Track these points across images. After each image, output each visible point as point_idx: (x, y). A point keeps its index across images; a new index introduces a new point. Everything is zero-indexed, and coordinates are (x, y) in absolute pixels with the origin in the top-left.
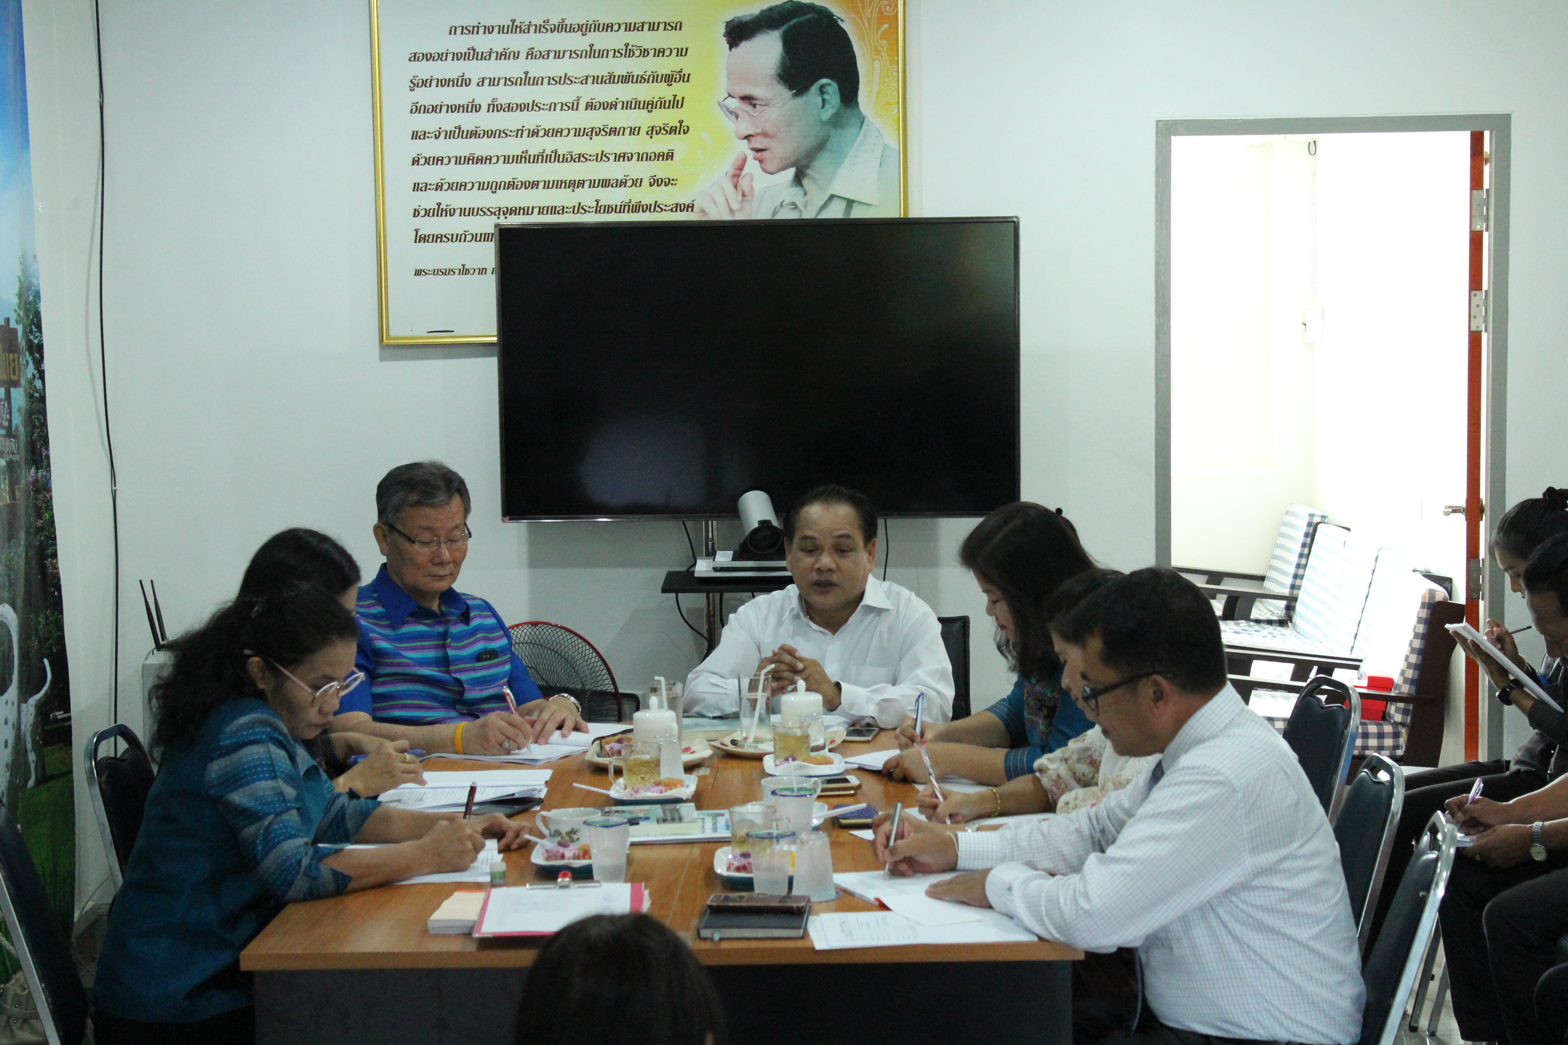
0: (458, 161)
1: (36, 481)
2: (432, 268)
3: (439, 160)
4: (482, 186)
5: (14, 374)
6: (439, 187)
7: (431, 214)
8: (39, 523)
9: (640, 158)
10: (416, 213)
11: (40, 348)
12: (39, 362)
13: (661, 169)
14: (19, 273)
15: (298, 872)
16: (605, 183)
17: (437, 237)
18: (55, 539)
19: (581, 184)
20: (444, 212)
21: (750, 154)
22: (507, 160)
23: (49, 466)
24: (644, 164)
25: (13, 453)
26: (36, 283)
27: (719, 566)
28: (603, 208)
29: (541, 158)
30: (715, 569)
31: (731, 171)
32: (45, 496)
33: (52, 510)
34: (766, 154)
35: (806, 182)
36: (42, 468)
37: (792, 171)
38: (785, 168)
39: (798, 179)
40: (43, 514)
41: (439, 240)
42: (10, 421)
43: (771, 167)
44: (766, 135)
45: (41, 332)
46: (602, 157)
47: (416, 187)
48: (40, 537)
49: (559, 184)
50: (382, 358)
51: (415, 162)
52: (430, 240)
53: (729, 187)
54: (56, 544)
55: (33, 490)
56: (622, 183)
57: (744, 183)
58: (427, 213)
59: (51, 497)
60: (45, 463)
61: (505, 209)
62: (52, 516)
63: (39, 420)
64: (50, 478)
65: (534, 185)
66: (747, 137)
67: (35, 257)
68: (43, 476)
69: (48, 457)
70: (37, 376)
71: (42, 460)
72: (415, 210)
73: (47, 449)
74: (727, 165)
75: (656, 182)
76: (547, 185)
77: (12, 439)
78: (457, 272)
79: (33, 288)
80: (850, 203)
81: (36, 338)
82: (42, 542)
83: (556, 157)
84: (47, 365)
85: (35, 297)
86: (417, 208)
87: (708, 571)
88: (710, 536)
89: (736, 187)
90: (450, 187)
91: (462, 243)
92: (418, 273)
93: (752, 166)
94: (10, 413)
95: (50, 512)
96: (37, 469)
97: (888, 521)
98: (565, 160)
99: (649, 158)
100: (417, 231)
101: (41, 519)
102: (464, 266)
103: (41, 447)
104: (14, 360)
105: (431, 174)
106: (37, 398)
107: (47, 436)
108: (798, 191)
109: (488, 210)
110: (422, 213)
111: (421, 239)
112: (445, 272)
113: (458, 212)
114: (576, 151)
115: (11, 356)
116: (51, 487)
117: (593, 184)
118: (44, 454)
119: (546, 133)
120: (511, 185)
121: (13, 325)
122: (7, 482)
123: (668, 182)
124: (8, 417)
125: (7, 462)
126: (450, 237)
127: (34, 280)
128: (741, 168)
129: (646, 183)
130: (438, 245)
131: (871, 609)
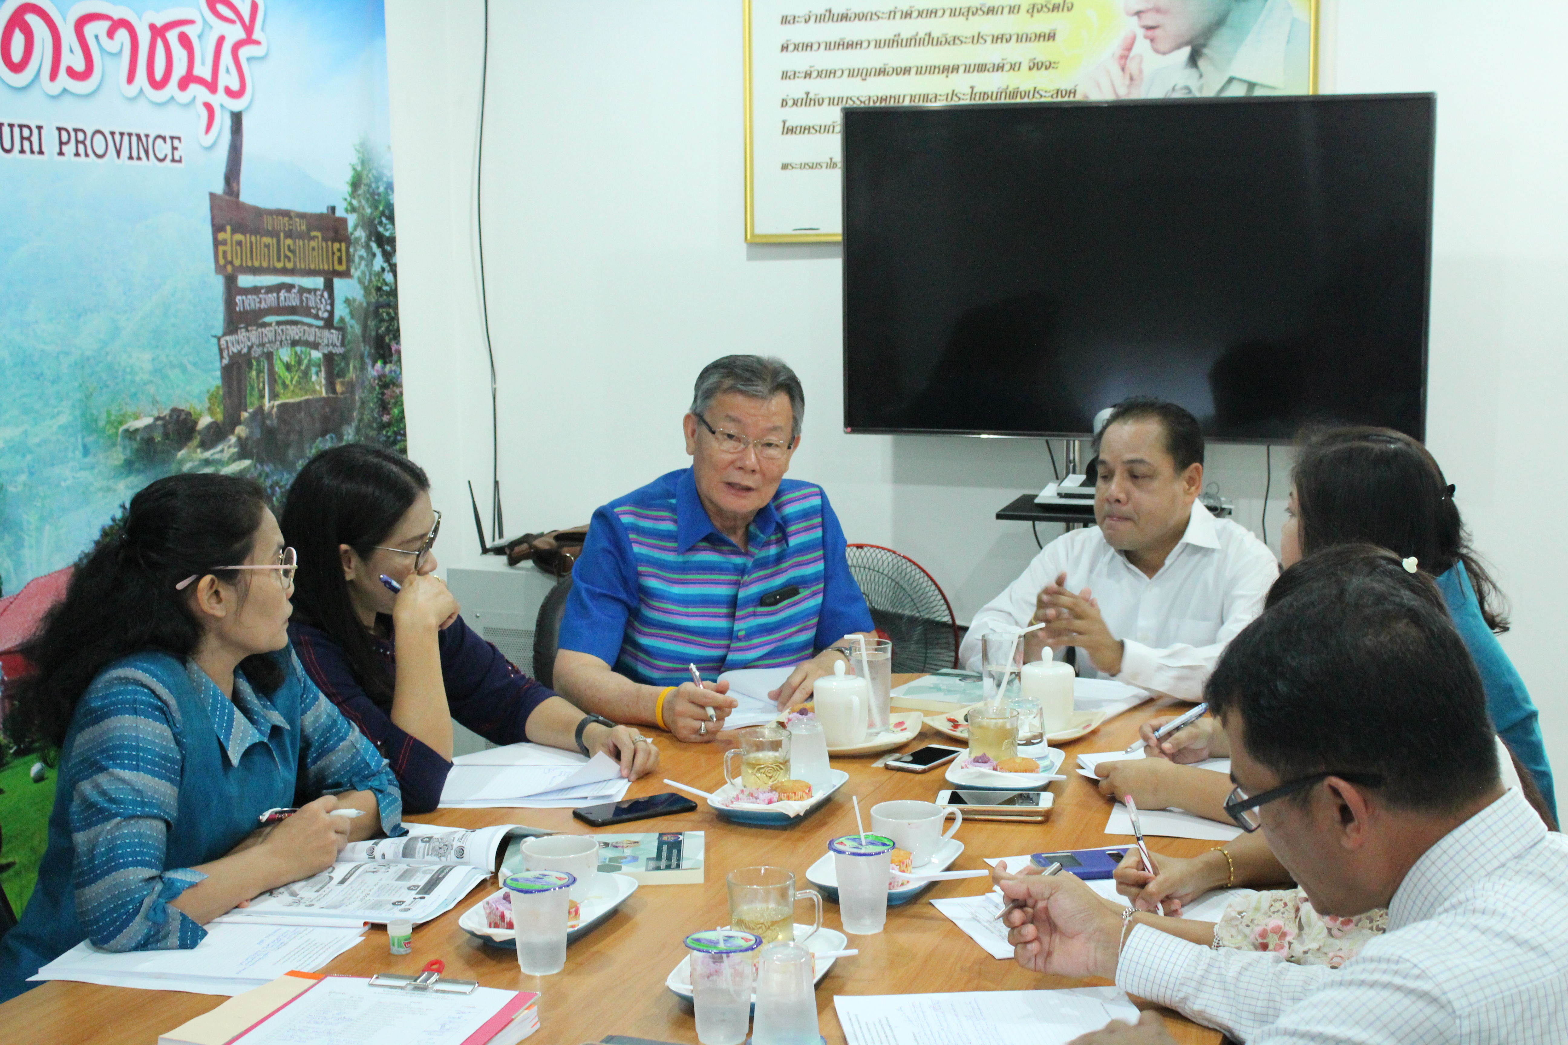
0: (828, 46)
1: (381, 377)
2: (798, 162)
3: (808, 46)
4: (851, 74)
5: (340, 262)
6: (808, 75)
7: (799, 104)
8: (386, 418)
9: (1019, 39)
10: (784, 103)
11: (392, 241)
12: (388, 256)
13: (1041, 51)
14: (355, 160)
15: (137, 911)
16: (981, 68)
17: (805, 129)
18: (405, 435)
19: (955, 69)
20: (812, 102)
21: (1140, 33)
22: (878, 44)
23: (399, 360)
24: (1024, 45)
25: (334, 345)
26: (389, 175)
27: (1064, 492)
28: (978, 95)
29: (914, 41)
30: (1060, 495)
31: (1119, 52)
32: (394, 392)
33: (402, 405)
34: (1157, 33)
35: (1201, 63)
36: (391, 362)
37: (1186, 51)
38: (1178, 47)
39: (1194, 60)
40: (391, 409)
41: (807, 131)
42: (331, 313)
43: (1163, 46)
44: (1158, 10)
45: (393, 223)
46: (978, 39)
47: (785, 76)
48: (387, 432)
49: (932, 70)
50: (750, 258)
51: (784, 48)
52: (798, 131)
53: (1116, 70)
54: (405, 441)
55: (378, 384)
56: (1000, 68)
57: (1132, 66)
58: (795, 103)
59: (401, 393)
60: (395, 358)
61: (875, 99)
62: (402, 412)
63: (388, 314)
64: (401, 373)
65: (906, 71)
66: (1138, 13)
67: (389, 147)
68: (391, 371)
69: (399, 352)
70: (387, 268)
71: (391, 355)
72: (783, 100)
73: (398, 343)
74: (1115, 45)
75: (1036, 66)
76: (919, 71)
77: (333, 331)
78: (824, 166)
79: (385, 179)
80: (1252, 85)
81: (387, 230)
82: (389, 437)
83: (930, 40)
84: (400, 258)
85: (386, 188)
86: (785, 97)
87: (1052, 497)
88: (1071, 458)
89: (1123, 69)
90: (819, 74)
91: (830, 134)
92: (785, 167)
93: (1142, 46)
94: (332, 305)
95: (400, 408)
96: (385, 363)
97: (1271, 448)
98: (939, 43)
99: (1028, 39)
100: (784, 122)
101: (389, 414)
102: (831, 159)
103: (390, 340)
104: (340, 250)
105: (799, 61)
106: (387, 292)
107: (398, 330)
108: (1193, 72)
109: (858, 99)
110: (790, 103)
111: (789, 130)
112: (812, 167)
113: (826, 101)
114: (951, 34)
115: (336, 245)
116: (401, 382)
117: (968, 69)
118: (393, 349)
119: (920, 14)
120: (882, 72)
121: (340, 213)
122: (323, 374)
123: (1049, 66)
124: (329, 308)
125: (325, 355)
126: (818, 129)
127: (386, 172)
128: (1129, 48)
129: (1025, 67)
130: (806, 136)
131: (1196, 548)
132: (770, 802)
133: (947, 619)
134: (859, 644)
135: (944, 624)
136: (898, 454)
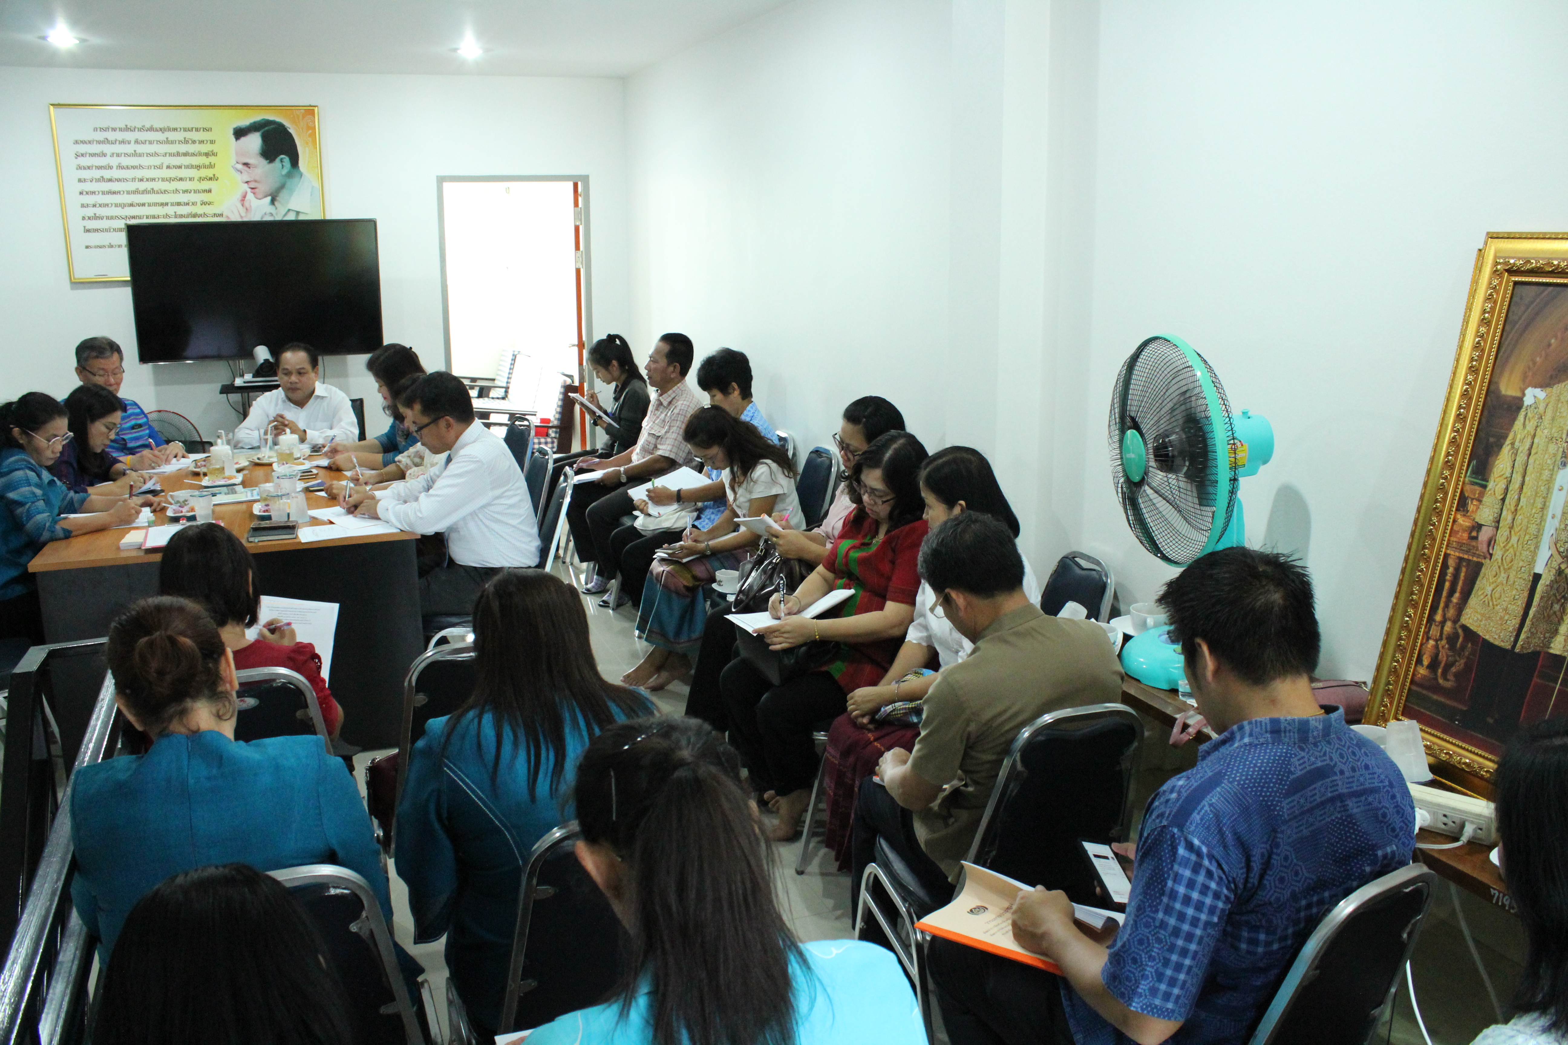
0: (103, 193)
2: (94, 245)
3: (93, 193)
4: (116, 205)
6: (94, 206)
7: (91, 219)
9: (195, 192)
10: (84, 218)
13: (206, 197)
16: (179, 204)
19: (167, 204)
20: (98, 218)
21: (249, 190)
22: (128, 193)
24: (198, 195)
27: (246, 380)
28: (178, 216)
29: (145, 192)
30: (245, 382)
31: (240, 198)
34: (256, 190)
35: (276, 203)
37: (269, 198)
38: (266, 197)
39: (273, 202)
43: (260, 196)
44: (256, 181)
46: (176, 191)
47: (83, 206)
49: (156, 204)
50: (72, 289)
51: (81, 193)
52: (92, 231)
53: (239, 205)
56: (188, 204)
57: (247, 204)
58: (89, 218)
65: (144, 205)
66: (247, 182)
74: (238, 195)
75: (203, 203)
76: (149, 205)
78: (107, 247)
80: (298, 213)
83: (153, 191)
86: (84, 216)
87: (241, 383)
89: (243, 205)
90: (100, 206)
92: (87, 247)
93: (250, 196)
98: (158, 193)
99: (199, 192)
100: (85, 227)
105: (90, 200)
108: (272, 207)
110: (87, 218)
111: (87, 231)
112: (100, 247)
113: (105, 218)
114: (163, 189)
117: (172, 204)
119: (147, 180)
120: (131, 205)
123: (210, 204)
126: (102, 230)
128: (245, 197)
129: (199, 204)
130: (96, 234)
131: (318, 397)
133: (199, 439)
136: (156, 372)
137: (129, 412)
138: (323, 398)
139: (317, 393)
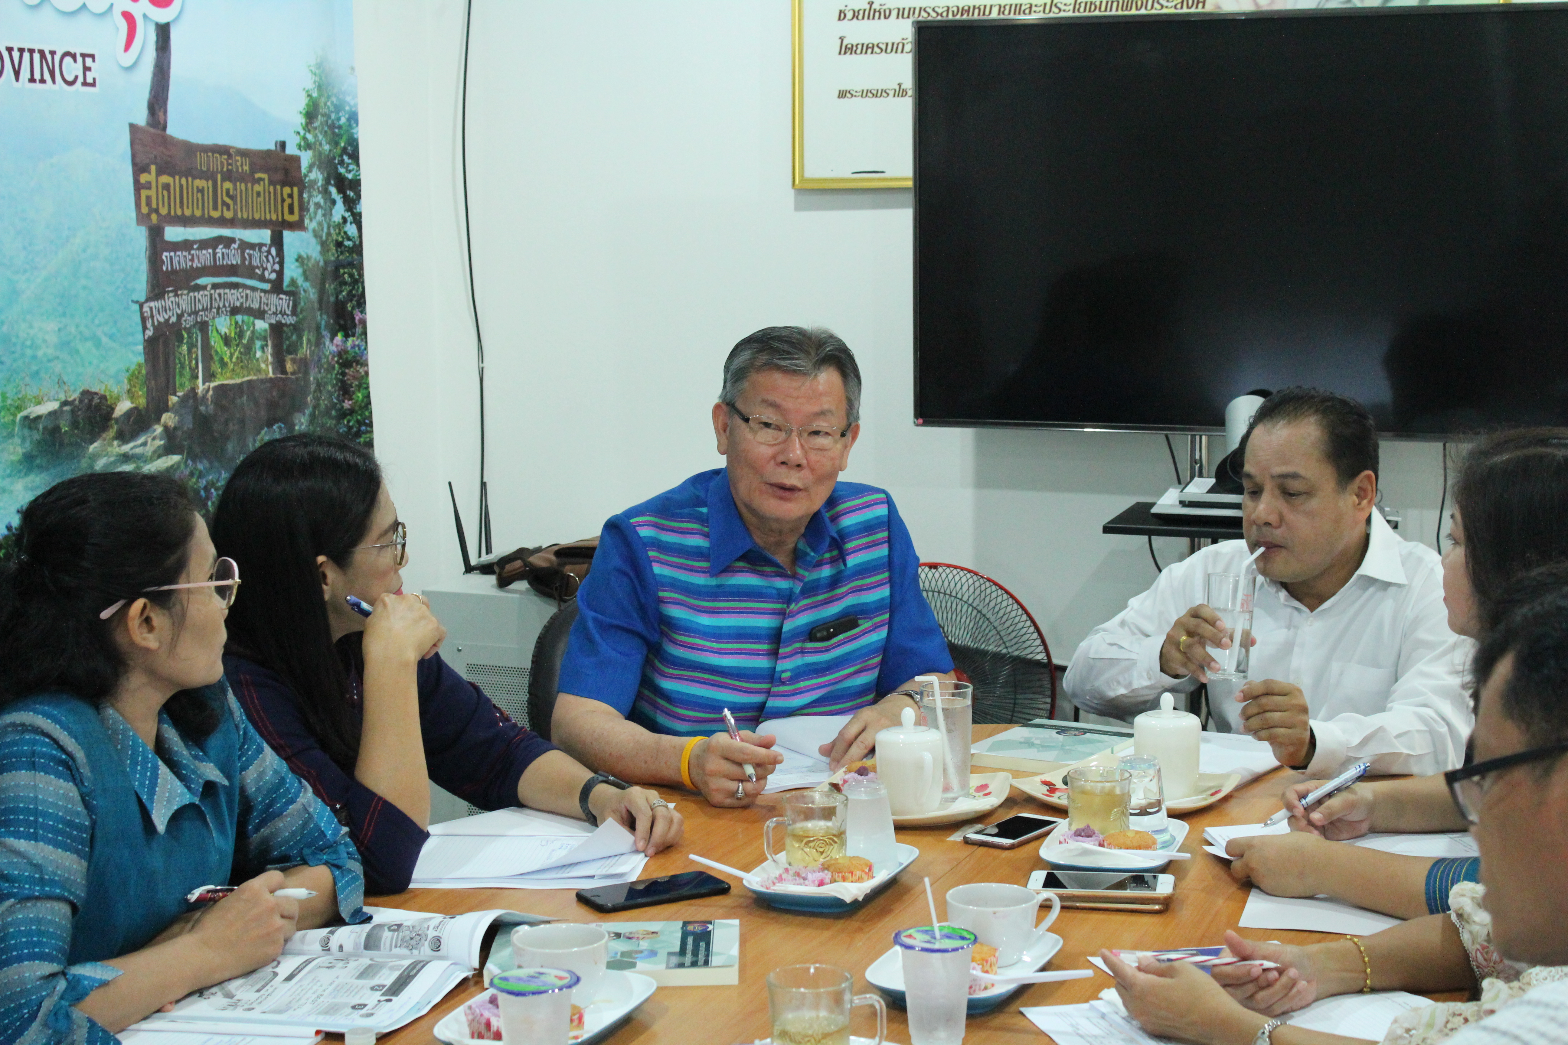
1: (341, 354)
2: (859, 89)
5: (291, 212)
7: (860, 17)
8: (347, 404)
10: (842, 16)
11: (356, 184)
12: (351, 204)
14: (310, 85)
15: (33, 1017)
17: (867, 47)
18: (371, 425)
20: (877, 14)
23: (365, 333)
25: (283, 314)
26: (352, 103)
27: (1187, 499)
28: (1083, 5)
30: (1183, 504)
32: (358, 371)
33: (367, 388)
36: (353, 335)
40: (354, 393)
41: (870, 51)
42: (280, 273)
45: (358, 165)
48: (349, 421)
50: (798, 208)
52: (859, 51)
54: (372, 432)
55: (338, 362)
58: (855, 16)
59: (367, 373)
60: (359, 330)
61: (955, 9)
62: (368, 396)
63: (351, 275)
64: (366, 349)
67: (353, 69)
68: (353, 347)
69: (364, 323)
70: (350, 219)
71: (354, 326)
72: (841, 12)
73: (363, 311)
77: (282, 296)
78: (891, 93)
79: (347, 108)
81: (350, 171)
82: (350, 428)
84: (365, 206)
85: (349, 120)
86: (843, 8)
87: (1172, 506)
88: (1197, 457)
91: (899, 55)
92: (842, 94)
94: (281, 263)
95: (365, 391)
96: (347, 336)
97: (1448, 445)
100: (842, 39)
101: (351, 399)
102: (900, 85)
103: (353, 308)
104: (291, 196)
106: (349, 247)
107: (363, 295)
109: (934, 10)
110: (850, 15)
111: (847, 49)
112: (876, 95)
113: (894, 13)
115: (287, 190)
116: (367, 360)
118: (357, 318)
121: (291, 150)
122: (270, 349)
124: (277, 267)
125: (271, 325)
126: (884, 47)
127: (348, 99)
130: (869, 58)
131: (1371, 581)
132: (821, 884)
133: (1042, 657)
134: (933, 688)
135: (1038, 663)
136: (981, 452)
137: (853, 561)
138: (1386, 585)
139: (1370, 566)
